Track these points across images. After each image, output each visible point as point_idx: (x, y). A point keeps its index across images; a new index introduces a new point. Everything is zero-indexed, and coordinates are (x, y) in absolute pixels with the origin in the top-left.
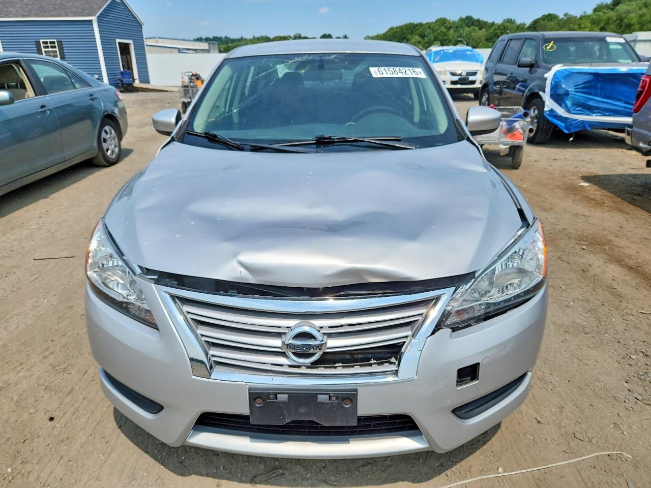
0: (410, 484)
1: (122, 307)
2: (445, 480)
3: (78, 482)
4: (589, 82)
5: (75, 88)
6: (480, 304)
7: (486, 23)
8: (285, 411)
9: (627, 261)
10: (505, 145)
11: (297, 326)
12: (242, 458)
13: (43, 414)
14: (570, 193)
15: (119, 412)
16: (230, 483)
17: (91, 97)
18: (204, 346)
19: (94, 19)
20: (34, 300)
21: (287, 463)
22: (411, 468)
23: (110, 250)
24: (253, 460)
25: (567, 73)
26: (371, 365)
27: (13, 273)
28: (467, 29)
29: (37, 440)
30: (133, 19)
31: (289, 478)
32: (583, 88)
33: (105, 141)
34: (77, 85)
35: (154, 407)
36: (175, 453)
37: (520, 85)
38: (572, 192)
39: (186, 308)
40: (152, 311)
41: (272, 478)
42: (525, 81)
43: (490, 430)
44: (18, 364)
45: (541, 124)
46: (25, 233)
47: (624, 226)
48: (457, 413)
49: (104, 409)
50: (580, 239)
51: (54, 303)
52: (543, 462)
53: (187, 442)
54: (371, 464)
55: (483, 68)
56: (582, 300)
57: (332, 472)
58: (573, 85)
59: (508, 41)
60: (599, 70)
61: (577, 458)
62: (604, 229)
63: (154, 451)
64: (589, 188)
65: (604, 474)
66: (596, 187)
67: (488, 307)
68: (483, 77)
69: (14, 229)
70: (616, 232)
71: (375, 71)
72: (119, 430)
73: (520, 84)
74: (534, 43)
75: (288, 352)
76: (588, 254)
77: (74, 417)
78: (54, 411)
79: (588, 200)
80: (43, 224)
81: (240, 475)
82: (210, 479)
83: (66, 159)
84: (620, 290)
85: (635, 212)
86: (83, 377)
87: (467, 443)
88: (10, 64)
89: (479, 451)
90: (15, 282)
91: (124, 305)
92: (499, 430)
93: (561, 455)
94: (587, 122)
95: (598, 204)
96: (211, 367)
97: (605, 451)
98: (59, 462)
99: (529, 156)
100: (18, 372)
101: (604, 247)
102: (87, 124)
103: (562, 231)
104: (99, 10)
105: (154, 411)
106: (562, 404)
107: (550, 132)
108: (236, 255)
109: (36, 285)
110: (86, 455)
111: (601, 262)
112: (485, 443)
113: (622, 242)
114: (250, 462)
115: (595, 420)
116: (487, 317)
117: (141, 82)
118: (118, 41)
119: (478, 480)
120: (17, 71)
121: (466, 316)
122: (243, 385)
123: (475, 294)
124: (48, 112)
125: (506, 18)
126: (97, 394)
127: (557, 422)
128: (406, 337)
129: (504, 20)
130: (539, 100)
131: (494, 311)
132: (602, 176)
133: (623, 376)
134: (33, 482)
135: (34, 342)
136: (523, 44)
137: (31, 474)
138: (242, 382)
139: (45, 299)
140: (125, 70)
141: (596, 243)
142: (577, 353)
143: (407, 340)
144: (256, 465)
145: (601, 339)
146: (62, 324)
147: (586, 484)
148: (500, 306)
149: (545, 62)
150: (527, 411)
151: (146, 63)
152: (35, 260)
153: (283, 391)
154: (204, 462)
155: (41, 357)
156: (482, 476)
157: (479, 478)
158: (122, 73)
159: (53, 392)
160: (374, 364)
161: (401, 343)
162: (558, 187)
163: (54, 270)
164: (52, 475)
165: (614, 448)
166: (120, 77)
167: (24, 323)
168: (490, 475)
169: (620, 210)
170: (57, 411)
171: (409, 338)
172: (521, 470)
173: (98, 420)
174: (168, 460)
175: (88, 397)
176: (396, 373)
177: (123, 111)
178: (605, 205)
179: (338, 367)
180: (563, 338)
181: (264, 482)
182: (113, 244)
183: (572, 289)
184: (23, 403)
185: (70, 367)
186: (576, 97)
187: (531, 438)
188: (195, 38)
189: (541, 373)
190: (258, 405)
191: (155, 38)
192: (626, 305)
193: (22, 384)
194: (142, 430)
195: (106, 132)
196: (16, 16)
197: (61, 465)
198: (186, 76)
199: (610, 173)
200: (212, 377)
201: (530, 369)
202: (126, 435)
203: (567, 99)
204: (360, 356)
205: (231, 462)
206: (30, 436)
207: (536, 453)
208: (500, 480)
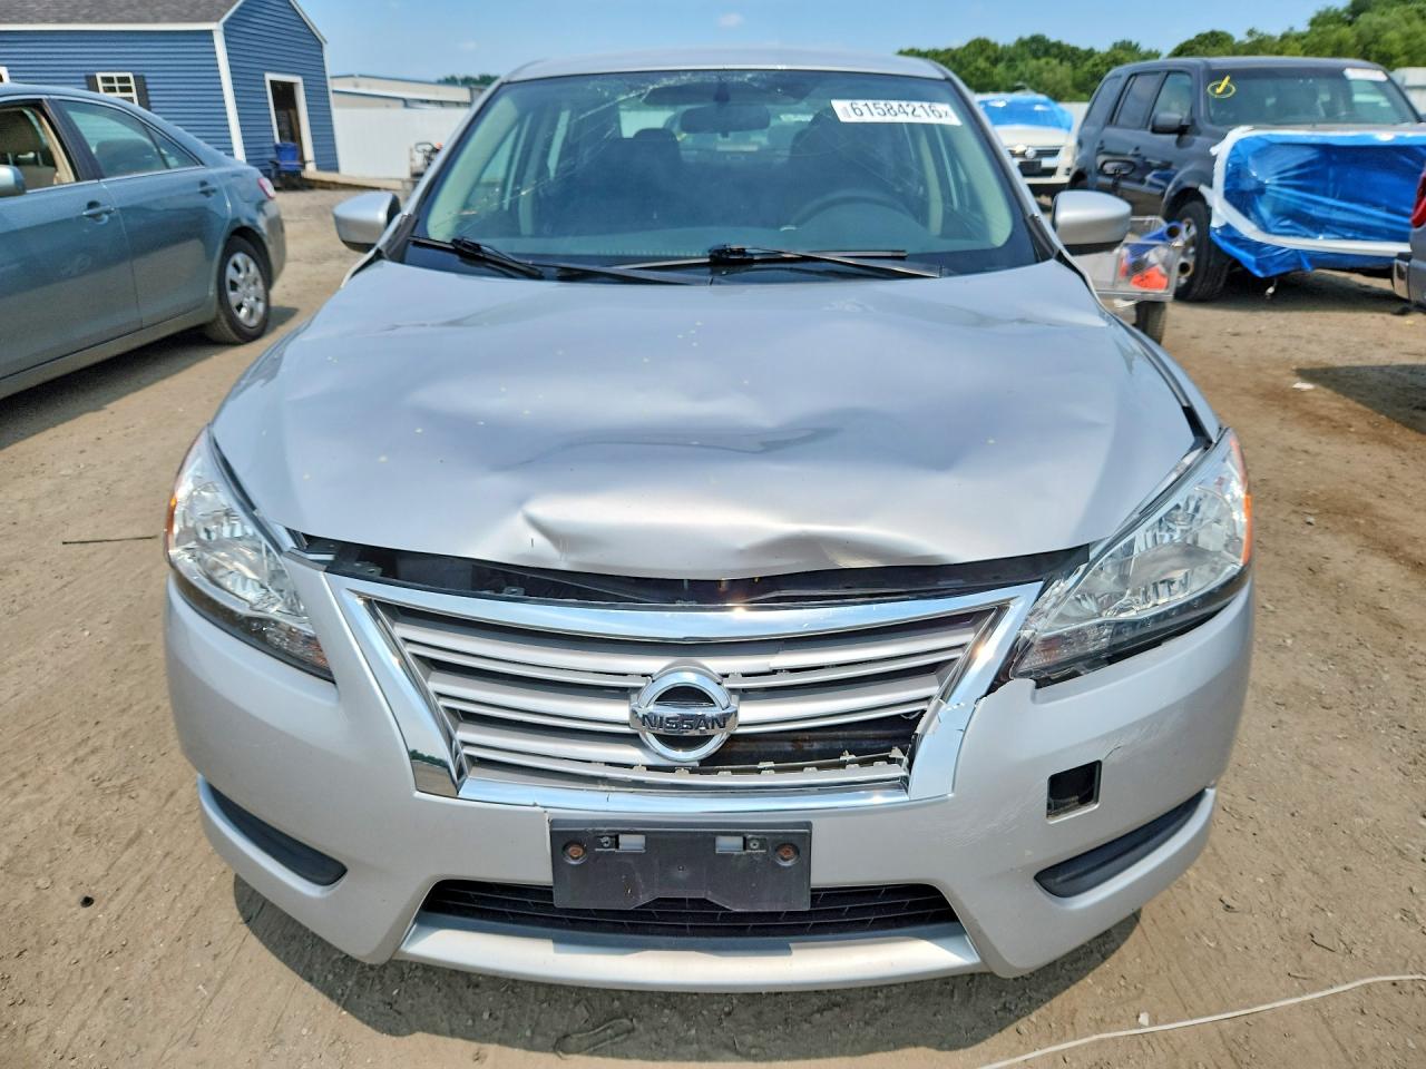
0: (932, 1052)
1: (250, 629)
2: (1014, 1045)
3: (143, 1049)
4: (1310, 163)
5: (168, 167)
6: (1099, 625)
7: (1074, 50)
8: (637, 875)
9: (1408, 549)
10: (1127, 299)
11: (666, 672)
12: (536, 993)
13: (68, 889)
14: (1273, 405)
15: (247, 885)
16: (507, 1051)
17: (205, 188)
18: (443, 719)
19: (216, 27)
20: (59, 632)
21: (642, 1004)
22: (935, 1015)
23: (224, 498)
24: (560, 996)
25: (1261, 144)
26: (843, 765)
27: (14, 574)
28: (1033, 63)
29: (51, 950)
30: (302, 30)
31: (646, 1038)
32: (1297, 177)
33: (234, 286)
34: (172, 161)
35: (323, 868)
36: (377, 981)
37: (1155, 176)
38: (1277, 403)
39: (401, 631)
40: (320, 641)
41: (605, 1040)
42: (1166, 166)
43: (1115, 927)
44: (15, 775)
45: (1204, 258)
46: (47, 484)
47: (1397, 475)
48: (1046, 882)
49: (213, 879)
50: (1301, 502)
51: (104, 639)
52: (1241, 1001)
53: (404, 953)
54: (837, 1005)
55: (1073, 142)
56: (1314, 635)
57: (749, 1024)
58: (1274, 172)
59: (1129, 79)
60: (1331, 137)
61: (1321, 990)
62: (1353, 482)
63: (326, 977)
64: (1316, 395)
65: (1385, 1029)
66: (1329, 392)
67: (1119, 633)
68: (1073, 160)
69: (23, 477)
70: (1380, 487)
71: (845, 109)
72: (244, 929)
73: (1154, 173)
74: (1186, 80)
75: (644, 735)
76: (1320, 534)
77: (141, 896)
78: (93, 885)
79: (1314, 419)
80: (89, 465)
81: (528, 1033)
82: (459, 1043)
83: (144, 324)
84: (1396, 611)
85: (1419, 444)
86: (164, 806)
87: (1064, 957)
88: (18, 109)
89: (1091, 975)
90: (18, 592)
91: (255, 624)
92: (1138, 927)
93: (1282, 983)
94: (1305, 253)
95: (1334, 427)
96: (461, 772)
97: (1386, 974)
98: (100, 1001)
99: (1178, 327)
100: (15, 795)
101: (1356, 520)
102: (193, 248)
103: (1259, 483)
104: (229, 8)
105: (325, 880)
106: (1280, 866)
107: (1224, 275)
108: (520, 502)
109: (66, 599)
110: (164, 985)
111: (1351, 552)
112: (1104, 958)
113: (1395, 509)
114: (553, 1002)
115: (1358, 902)
116: (1116, 655)
117: (319, 167)
118: (269, 77)
119: (1093, 1042)
120: (36, 123)
121: (1065, 653)
122: (536, 813)
123: (1083, 602)
124: (106, 217)
125: (1119, 39)
126: (196, 844)
127: (1271, 907)
128: (927, 699)
129: (1115, 45)
130: (1197, 204)
131: (1132, 641)
132: (1341, 368)
133: (1415, 803)
134: (36, 1049)
135: (54, 725)
136: (1162, 85)
137: (33, 1031)
138: (535, 805)
139: (84, 630)
140: (285, 142)
141: (1339, 512)
142: (1308, 751)
143: (930, 708)
144: (568, 1009)
145: (1362, 721)
146: (121, 685)
147: (1344, 1051)
148: (1145, 631)
149: (1212, 122)
150: (1199, 882)
151: (330, 127)
152: (65, 543)
153: (632, 827)
154: (445, 1001)
155: (70, 759)
156: (1101, 1032)
157: (1095, 1037)
158: (277, 148)
159: (94, 841)
160: (852, 762)
161: (914, 713)
162: (1246, 391)
163: (108, 566)
164: (83, 1032)
165: (1405, 966)
166: (272, 156)
167: (35, 683)
168: (1121, 1030)
169: (1385, 441)
170: (101, 884)
171: (934, 702)
172: (1192, 1018)
173: (196, 904)
174: (359, 997)
175: (175, 853)
176: (903, 784)
177: (277, 224)
178: (1352, 430)
179: (764, 769)
180: (1274, 719)
181: (586, 1049)
182: (229, 480)
183: (1288, 610)
184: (22, 865)
185: (136, 782)
186: (1282, 197)
187: (1212, 945)
188: (442, 77)
189: (1228, 797)
190: (573, 862)
191: (352, 76)
192: (1412, 644)
193: (23, 821)
194: (300, 926)
195: (236, 266)
196: (45, 21)
197: (105, 1010)
198: (418, 151)
199: (1358, 363)
200: (461, 794)
201: (1212, 783)
202: (261, 939)
203: (1261, 201)
204: (816, 746)
205: (508, 1002)
206: (35, 940)
207: (1225, 979)
208: (1145, 1044)
